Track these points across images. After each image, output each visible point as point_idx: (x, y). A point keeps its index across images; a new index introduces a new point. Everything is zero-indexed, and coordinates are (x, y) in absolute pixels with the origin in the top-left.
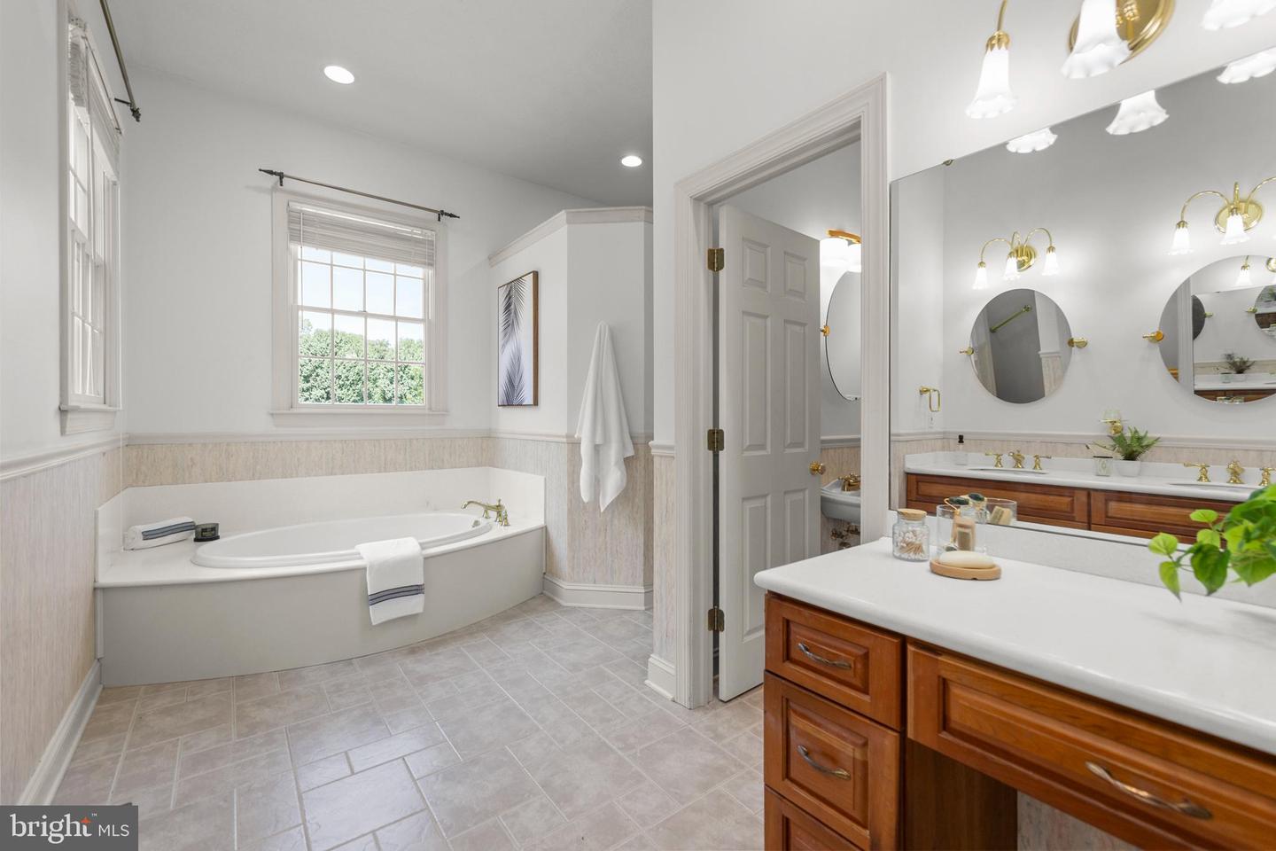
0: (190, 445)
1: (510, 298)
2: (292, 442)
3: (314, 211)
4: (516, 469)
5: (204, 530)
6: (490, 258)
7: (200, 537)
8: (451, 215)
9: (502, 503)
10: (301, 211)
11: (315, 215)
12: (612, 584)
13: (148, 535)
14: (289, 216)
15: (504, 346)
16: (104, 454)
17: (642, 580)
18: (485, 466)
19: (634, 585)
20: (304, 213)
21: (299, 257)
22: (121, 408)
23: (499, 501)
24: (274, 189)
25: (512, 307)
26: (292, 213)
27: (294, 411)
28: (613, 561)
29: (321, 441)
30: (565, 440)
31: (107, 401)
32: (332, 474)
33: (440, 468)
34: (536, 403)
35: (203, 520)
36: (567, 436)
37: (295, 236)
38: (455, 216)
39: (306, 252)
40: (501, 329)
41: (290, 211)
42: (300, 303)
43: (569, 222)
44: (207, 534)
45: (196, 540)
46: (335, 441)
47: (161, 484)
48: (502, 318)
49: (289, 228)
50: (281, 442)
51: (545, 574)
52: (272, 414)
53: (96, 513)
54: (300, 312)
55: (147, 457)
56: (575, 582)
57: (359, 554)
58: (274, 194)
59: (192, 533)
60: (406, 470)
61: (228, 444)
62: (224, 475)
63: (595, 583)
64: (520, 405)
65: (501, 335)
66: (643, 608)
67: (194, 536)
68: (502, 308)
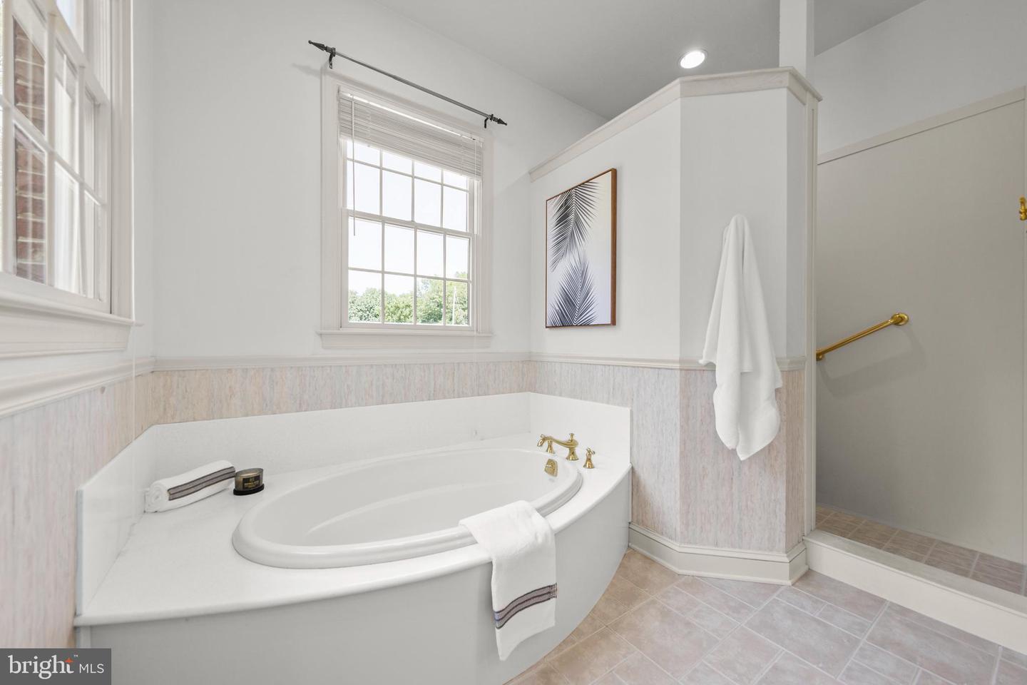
0: (230, 370)
1: (567, 208)
2: (341, 366)
3: (366, 101)
4: (573, 395)
5: (246, 480)
6: (530, 173)
7: (241, 488)
8: (500, 121)
9: (574, 438)
10: (353, 99)
11: (367, 106)
12: (740, 548)
13: (175, 493)
14: (340, 104)
15: (555, 262)
16: (103, 389)
17: (783, 544)
18: (525, 391)
19: (771, 551)
20: (357, 103)
21: (350, 156)
22: (134, 319)
23: (572, 435)
24: (322, 72)
25: (572, 217)
26: (341, 101)
27: (343, 331)
28: (741, 519)
29: (372, 366)
30: (677, 366)
31: (115, 308)
32: (383, 403)
33: (485, 394)
34: (614, 322)
35: (244, 465)
36: (681, 361)
37: (348, 129)
38: (503, 123)
39: (356, 149)
40: (551, 243)
41: (340, 97)
42: (350, 206)
43: (684, 95)
44: (250, 485)
45: (237, 492)
46: (385, 365)
47: (194, 420)
48: (552, 231)
49: (340, 119)
50: (331, 367)
51: (630, 523)
52: (321, 335)
53: (79, 496)
54: (351, 220)
55: (178, 387)
56: (689, 543)
57: (471, 535)
58: (323, 77)
59: (231, 482)
60: (454, 398)
61: (272, 370)
62: (268, 407)
63: (717, 545)
64: (586, 325)
65: (550, 252)
66: (789, 583)
67: (233, 486)
68: (552, 221)
